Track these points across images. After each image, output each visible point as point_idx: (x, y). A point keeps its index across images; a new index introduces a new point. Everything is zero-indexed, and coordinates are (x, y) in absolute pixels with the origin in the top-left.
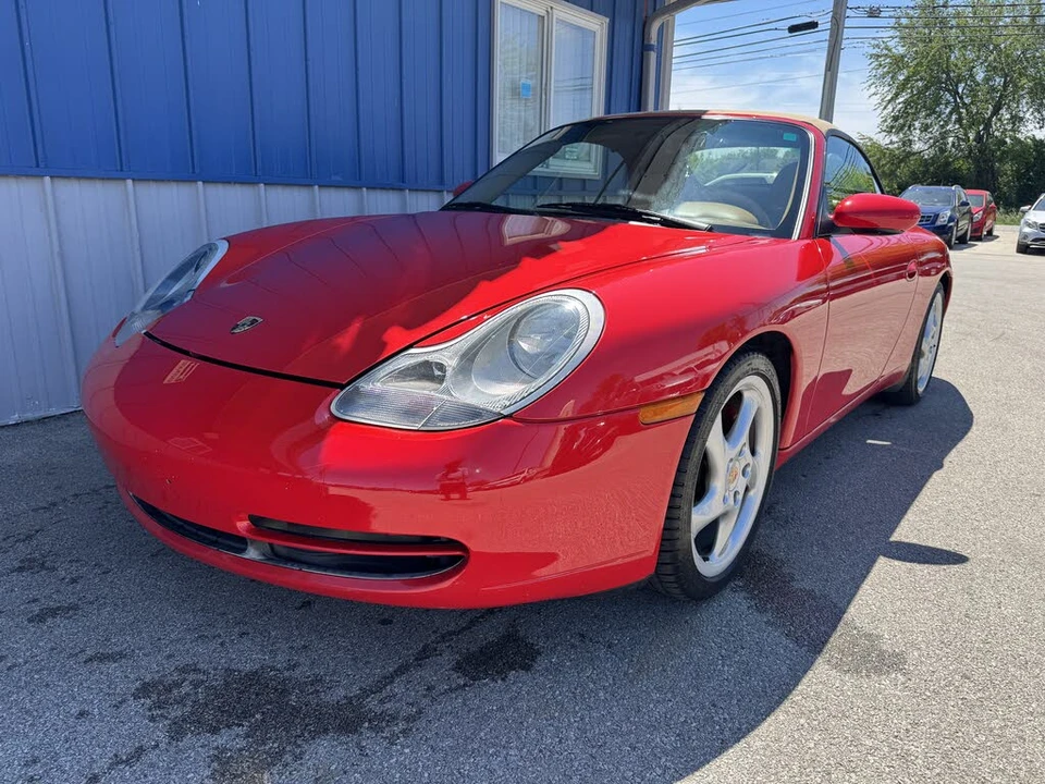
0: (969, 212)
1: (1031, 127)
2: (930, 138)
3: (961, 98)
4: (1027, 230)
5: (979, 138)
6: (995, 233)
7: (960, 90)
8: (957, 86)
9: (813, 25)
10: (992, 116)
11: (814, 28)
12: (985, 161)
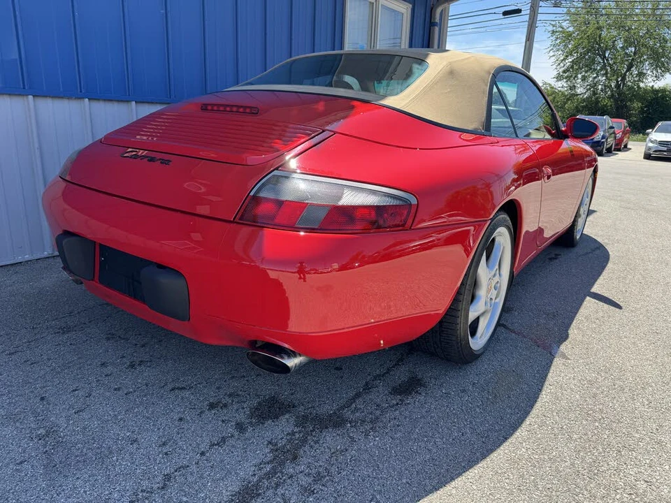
0: (614, 133)
1: (650, 79)
2: (587, 85)
3: (607, 60)
4: (651, 145)
5: (618, 86)
6: (628, 147)
7: (607, 55)
8: (605, 52)
9: (518, 11)
10: (626, 72)
11: (519, 13)
12: (621, 101)
